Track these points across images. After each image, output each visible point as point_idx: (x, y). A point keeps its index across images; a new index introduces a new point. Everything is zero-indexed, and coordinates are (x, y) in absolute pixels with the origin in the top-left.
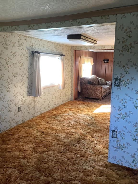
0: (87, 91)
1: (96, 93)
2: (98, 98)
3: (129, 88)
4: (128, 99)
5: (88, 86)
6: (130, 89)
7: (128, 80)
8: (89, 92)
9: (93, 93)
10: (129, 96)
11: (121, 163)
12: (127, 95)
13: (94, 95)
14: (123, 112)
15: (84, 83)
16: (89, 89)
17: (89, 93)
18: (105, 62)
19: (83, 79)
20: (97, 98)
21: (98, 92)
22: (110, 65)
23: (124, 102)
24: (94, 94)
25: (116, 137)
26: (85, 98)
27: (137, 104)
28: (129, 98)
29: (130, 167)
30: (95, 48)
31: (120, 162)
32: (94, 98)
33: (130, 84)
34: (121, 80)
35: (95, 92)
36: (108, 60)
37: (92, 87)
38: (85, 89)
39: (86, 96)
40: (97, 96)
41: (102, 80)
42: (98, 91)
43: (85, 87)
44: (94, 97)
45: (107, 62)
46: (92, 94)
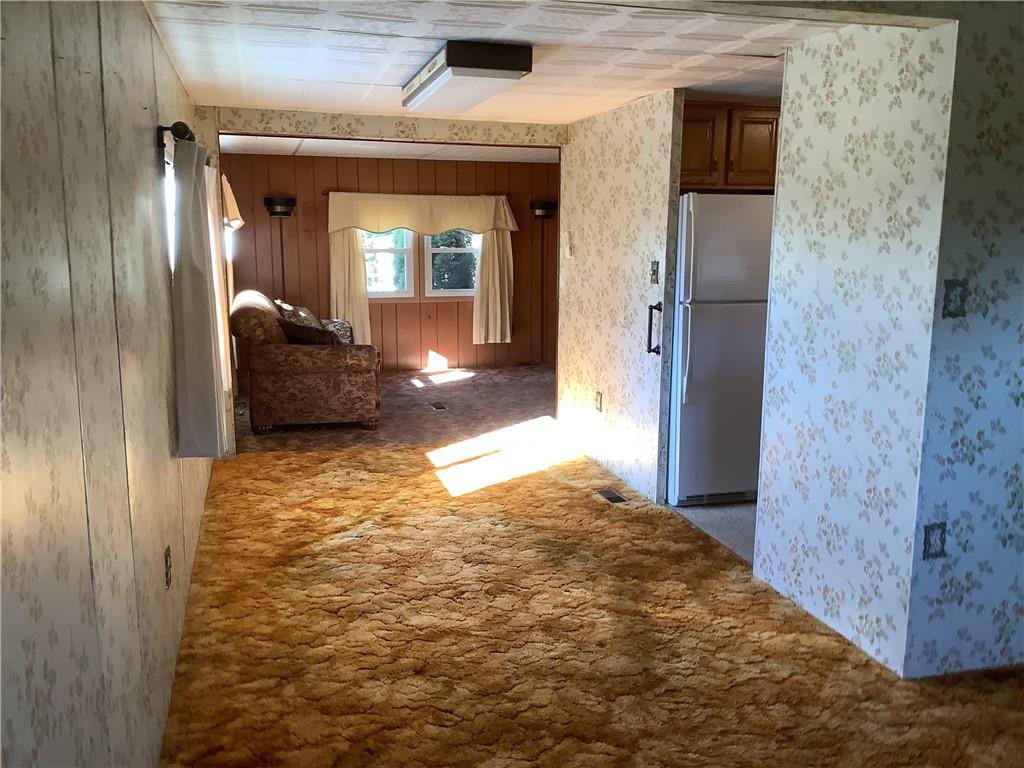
0: (288, 384)
1: (350, 392)
2: (361, 415)
3: (995, 319)
4: (989, 366)
5: (300, 356)
6: (998, 325)
7: (994, 284)
8: (300, 391)
9: (325, 393)
10: (993, 357)
11: (954, 664)
12: (987, 351)
13: (334, 403)
14: (970, 432)
15: (262, 337)
16: (306, 372)
17: (300, 396)
18: (276, 213)
19: (256, 317)
20: (353, 417)
21: (357, 383)
22: (306, 231)
23: (977, 383)
24: (335, 398)
25: (942, 553)
26: (277, 428)
27: (1020, 383)
28: (995, 365)
29: (988, 664)
30: (360, 128)
31: (952, 659)
32: (334, 421)
33: (1000, 302)
34: (971, 286)
35: (337, 387)
36: (290, 202)
37: (326, 358)
38: (273, 378)
39: (282, 419)
40: (357, 406)
41: (301, 313)
42: (359, 379)
43: (278, 364)
44: (334, 419)
45: (287, 214)
46: (321, 402)
